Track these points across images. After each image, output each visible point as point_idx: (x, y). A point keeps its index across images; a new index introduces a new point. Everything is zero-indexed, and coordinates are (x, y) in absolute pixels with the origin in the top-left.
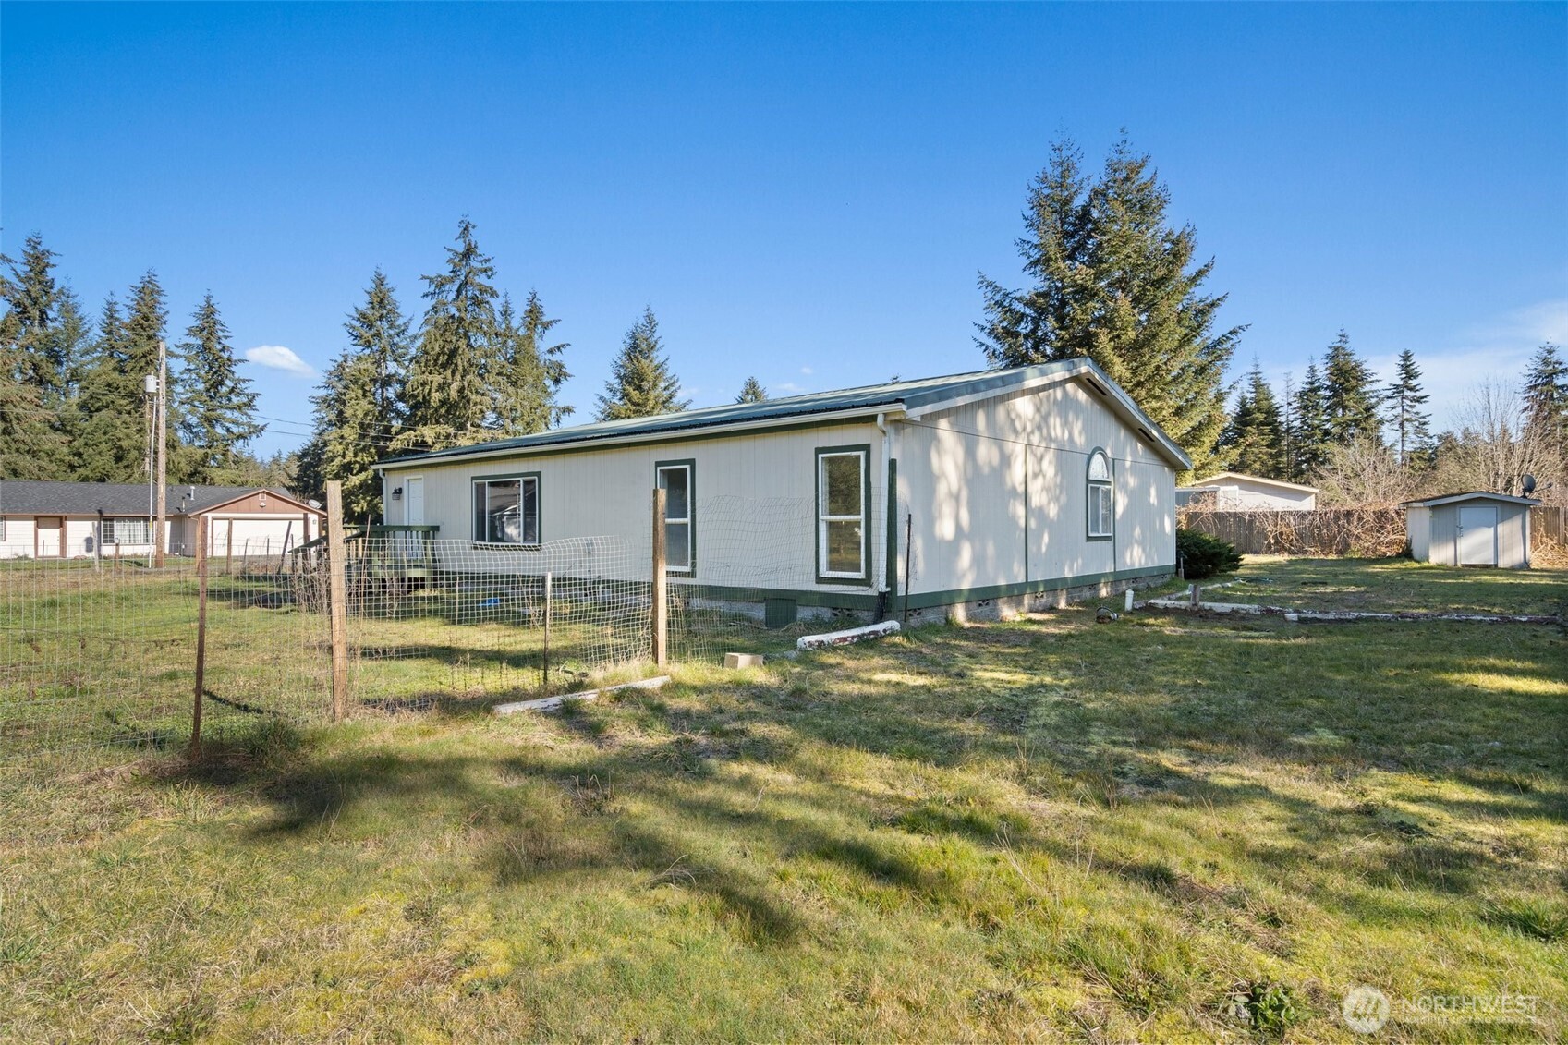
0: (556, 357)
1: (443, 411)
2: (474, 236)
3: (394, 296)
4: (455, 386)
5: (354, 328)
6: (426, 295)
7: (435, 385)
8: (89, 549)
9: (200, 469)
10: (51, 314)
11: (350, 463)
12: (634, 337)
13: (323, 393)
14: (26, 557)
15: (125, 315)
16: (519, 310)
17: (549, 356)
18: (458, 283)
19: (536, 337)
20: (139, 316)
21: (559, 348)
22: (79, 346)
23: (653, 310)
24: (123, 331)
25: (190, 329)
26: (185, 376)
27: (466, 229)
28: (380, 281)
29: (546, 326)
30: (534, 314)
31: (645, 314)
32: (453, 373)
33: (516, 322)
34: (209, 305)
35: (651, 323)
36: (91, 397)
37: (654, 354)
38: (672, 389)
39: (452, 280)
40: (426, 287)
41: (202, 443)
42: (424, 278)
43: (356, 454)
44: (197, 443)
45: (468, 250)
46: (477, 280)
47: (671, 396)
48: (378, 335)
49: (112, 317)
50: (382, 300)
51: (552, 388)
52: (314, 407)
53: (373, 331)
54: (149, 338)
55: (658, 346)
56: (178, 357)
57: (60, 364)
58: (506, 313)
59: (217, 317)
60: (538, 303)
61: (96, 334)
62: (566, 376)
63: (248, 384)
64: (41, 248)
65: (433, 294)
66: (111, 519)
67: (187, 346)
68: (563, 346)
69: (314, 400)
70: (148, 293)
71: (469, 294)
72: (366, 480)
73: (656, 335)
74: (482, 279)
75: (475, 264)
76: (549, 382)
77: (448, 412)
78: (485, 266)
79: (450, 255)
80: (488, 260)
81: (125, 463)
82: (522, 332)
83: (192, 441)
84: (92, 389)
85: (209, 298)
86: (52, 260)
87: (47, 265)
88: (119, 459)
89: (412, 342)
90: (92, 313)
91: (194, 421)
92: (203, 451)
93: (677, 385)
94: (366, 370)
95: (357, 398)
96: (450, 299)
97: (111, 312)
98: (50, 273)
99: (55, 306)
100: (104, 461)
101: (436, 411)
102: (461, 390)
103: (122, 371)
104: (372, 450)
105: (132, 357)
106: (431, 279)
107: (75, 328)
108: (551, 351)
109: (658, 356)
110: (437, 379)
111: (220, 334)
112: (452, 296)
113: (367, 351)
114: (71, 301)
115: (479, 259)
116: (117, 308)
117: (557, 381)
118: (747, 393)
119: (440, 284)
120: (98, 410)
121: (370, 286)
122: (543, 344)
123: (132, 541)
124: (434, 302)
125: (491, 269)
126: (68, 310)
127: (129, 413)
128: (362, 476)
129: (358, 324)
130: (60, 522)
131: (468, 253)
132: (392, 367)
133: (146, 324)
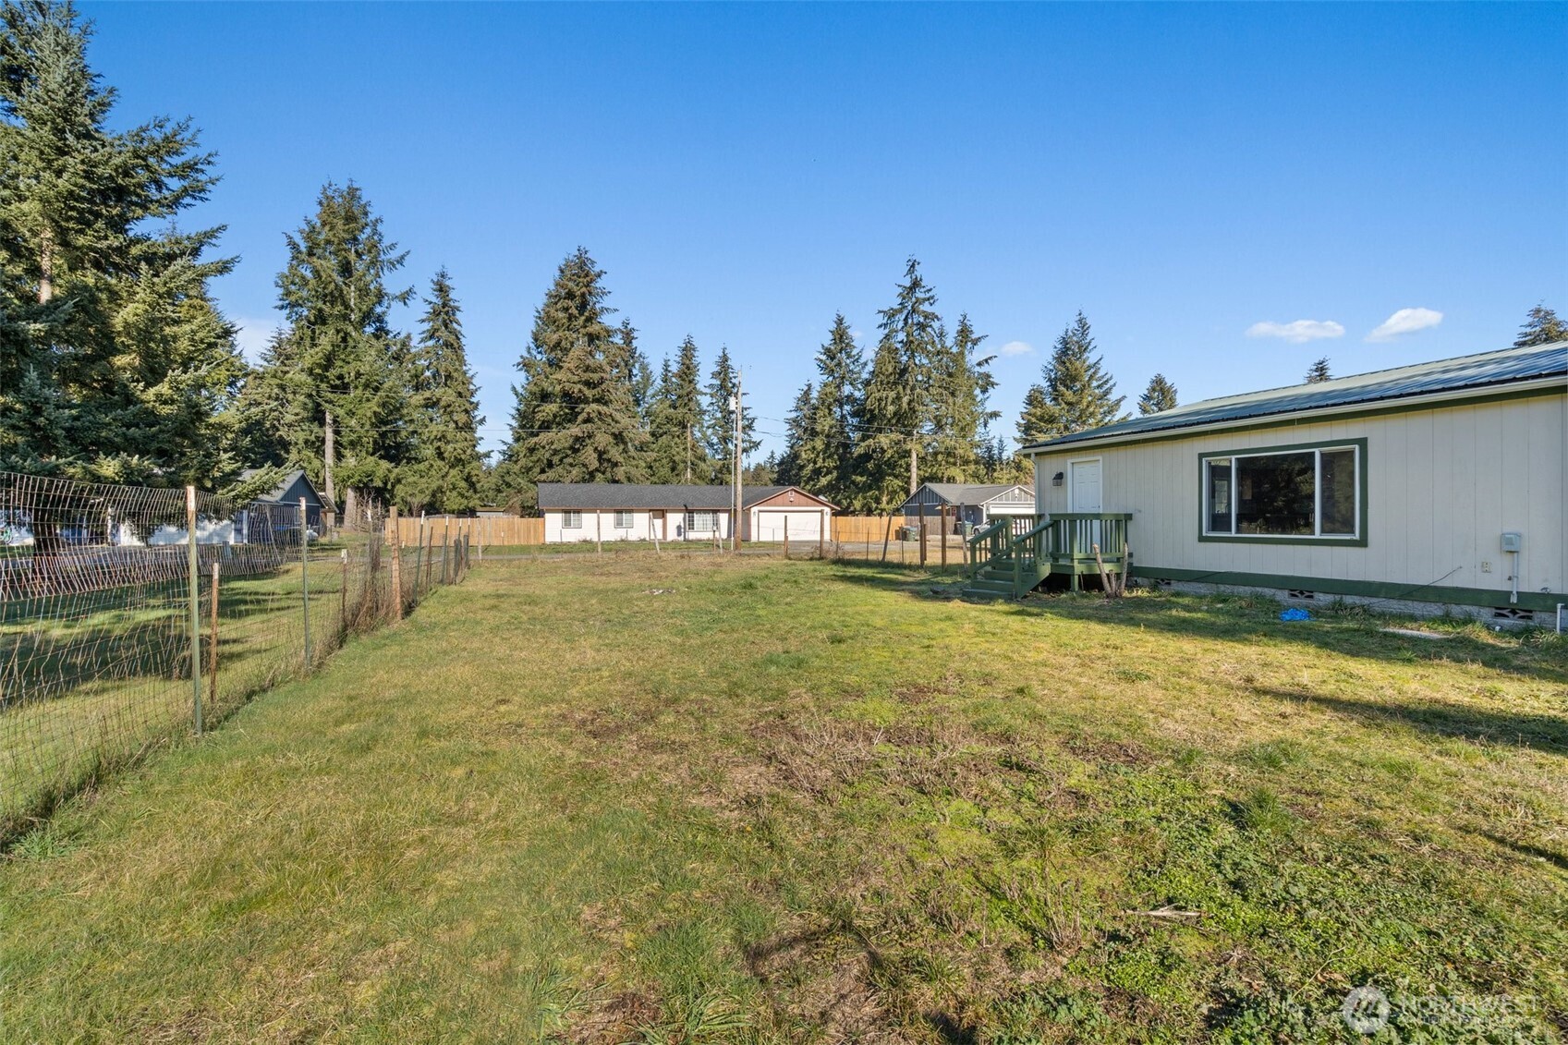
0: (984, 369)
1: (894, 421)
2: (919, 271)
3: (850, 332)
4: (905, 400)
5: (821, 360)
6: (880, 326)
7: (890, 400)
8: (679, 534)
9: (720, 476)
10: (635, 372)
11: (820, 468)
12: (1065, 342)
13: (794, 415)
14: (644, 540)
15: (674, 368)
16: (952, 330)
17: (977, 369)
18: (905, 312)
19: (966, 352)
20: (684, 367)
21: (986, 361)
22: (650, 392)
23: (1084, 315)
24: (674, 379)
25: (713, 374)
26: (710, 408)
27: (913, 266)
28: (840, 321)
29: (975, 342)
30: (964, 333)
31: (1078, 318)
32: (904, 388)
33: (949, 341)
34: (725, 355)
35: (1083, 326)
36: (658, 427)
37: (1086, 355)
38: (1106, 387)
39: (900, 311)
40: (881, 319)
41: (720, 457)
42: (880, 312)
43: (824, 460)
44: (717, 457)
45: (914, 284)
46: (921, 307)
47: (1106, 393)
48: (839, 364)
49: (666, 370)
50: (841, 336)
51: (980, 397)
52: (788, 426)
53: (836, 361)
54: (690, 382)
55: (1090, 347)
56: (706, 394)
57: (639, 405)
58: (941, 335)
59: (729, 363)
60: (968, 323)
61: (659, 383)
62: (993, 384)
63: (748, 411)
64: (629, 327)
65: (885, 325)
66: (691, 512)
67: (711, 386)
68: (990, 358)
69: (788, 421)
70: (688, 351)
71: (915, 321)
72: (831, 481)
73: (1089, 338)
74: (926, 307)
75: (920, 294)
76: (977, 391)
77: (898, 421)
78: (928, 295)
79: (900, 290)
80: (930, 290)
81: (676, 472)
82: (955, 350)
83: (714, 456)
84: (658, 420)
85: (724, 349)
86: (635, 334)
87: (633, 338)
88: (673, 469)
89: (863, 368)
90: (656, 370)
91: (715, 440)
92: (721, 462)
93: (1111, 383)
94: (831, 393)
95: (825, 416)
96: (899, 327)
97: (666, 366)
98: (635, 343)
99: (637, 365)
100: (664, 471)
101: (889, 421)
102: (910, 403)
103: (675, 408)
104: (836, 457)
105: (679, 397)
106: (884, 312)
107: (647, 379)
108: (979, 364)
109: (1092, 357)
110: (892, 394)
111: (731, 375)
112: (901, 324)
113: (831, 379)
114: (646, 361)
115: (922, 290)
116: (670, 363)
117: (984, 391)
118: (1154, 390)
119: (891, 314)
120: (661, 436)
121: (833, 326)
122: (973, 357)
123: (703, 529)
124: (887, 331)
125: (932, 297)
126: (644, 368)
127: (678, 436)
128: (829, 477)
129: (824, 357)
130: (661, 513)
131: (916, 284)
132: (847, 389)
133: (688, 372)
